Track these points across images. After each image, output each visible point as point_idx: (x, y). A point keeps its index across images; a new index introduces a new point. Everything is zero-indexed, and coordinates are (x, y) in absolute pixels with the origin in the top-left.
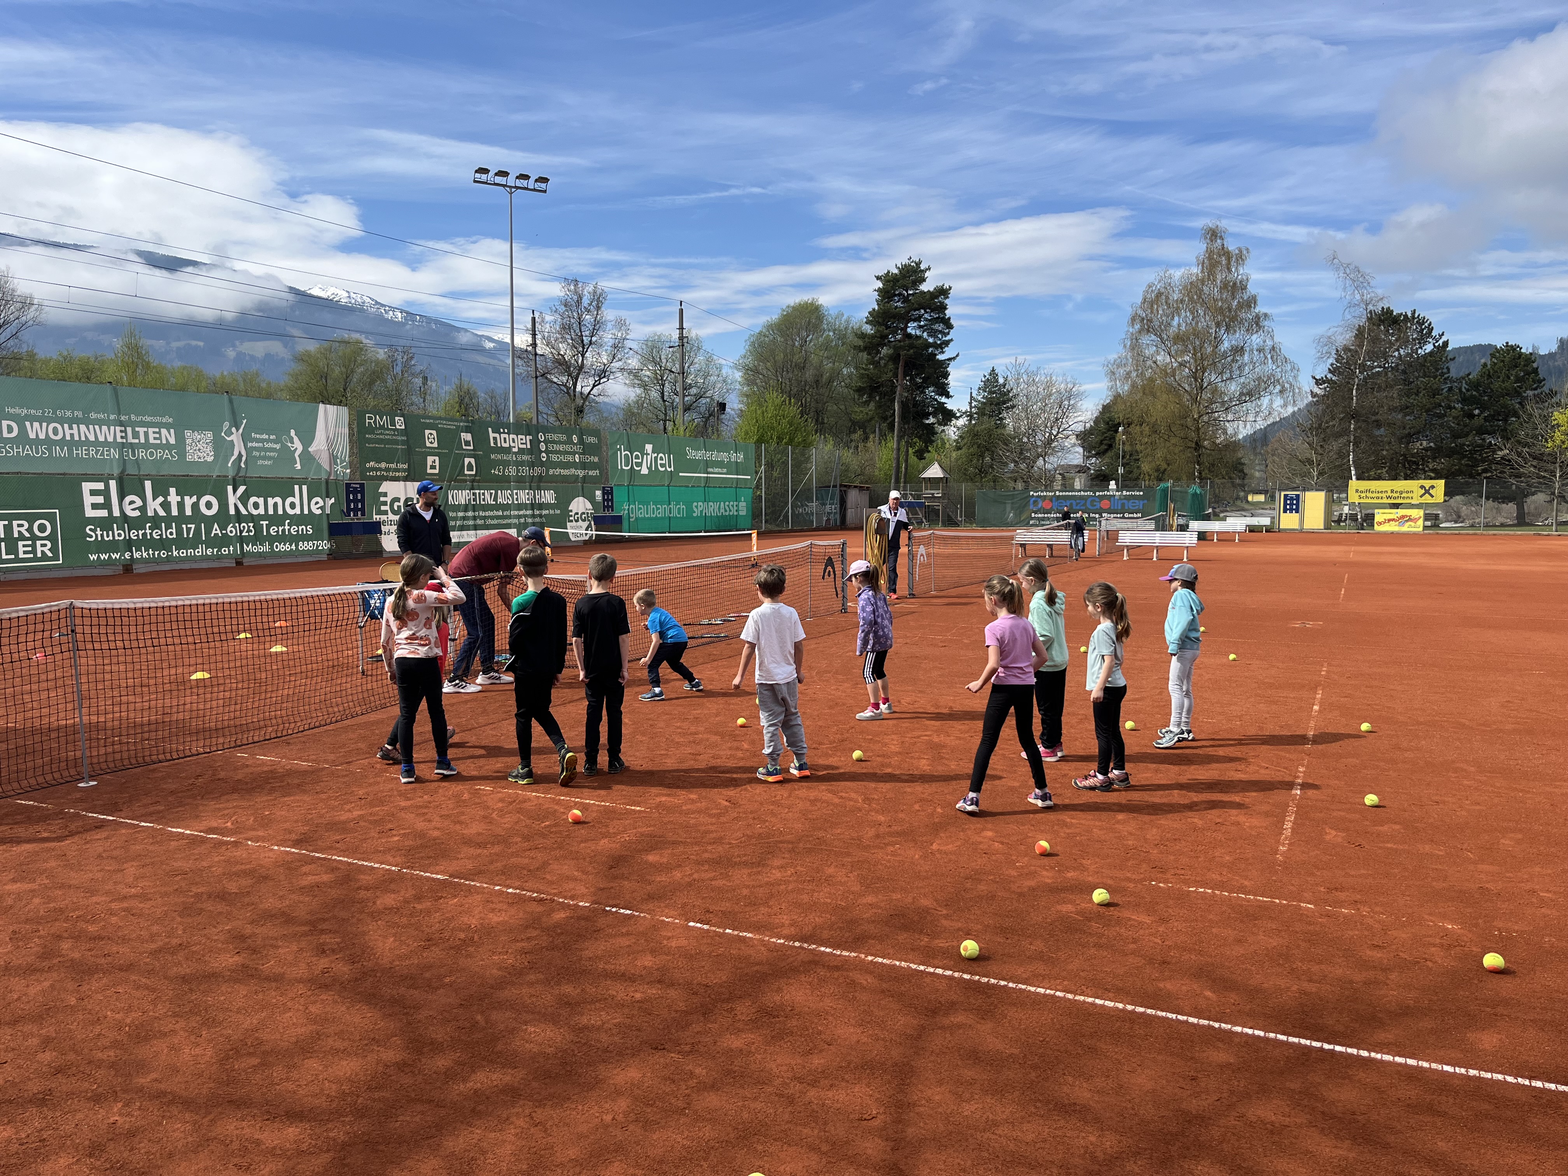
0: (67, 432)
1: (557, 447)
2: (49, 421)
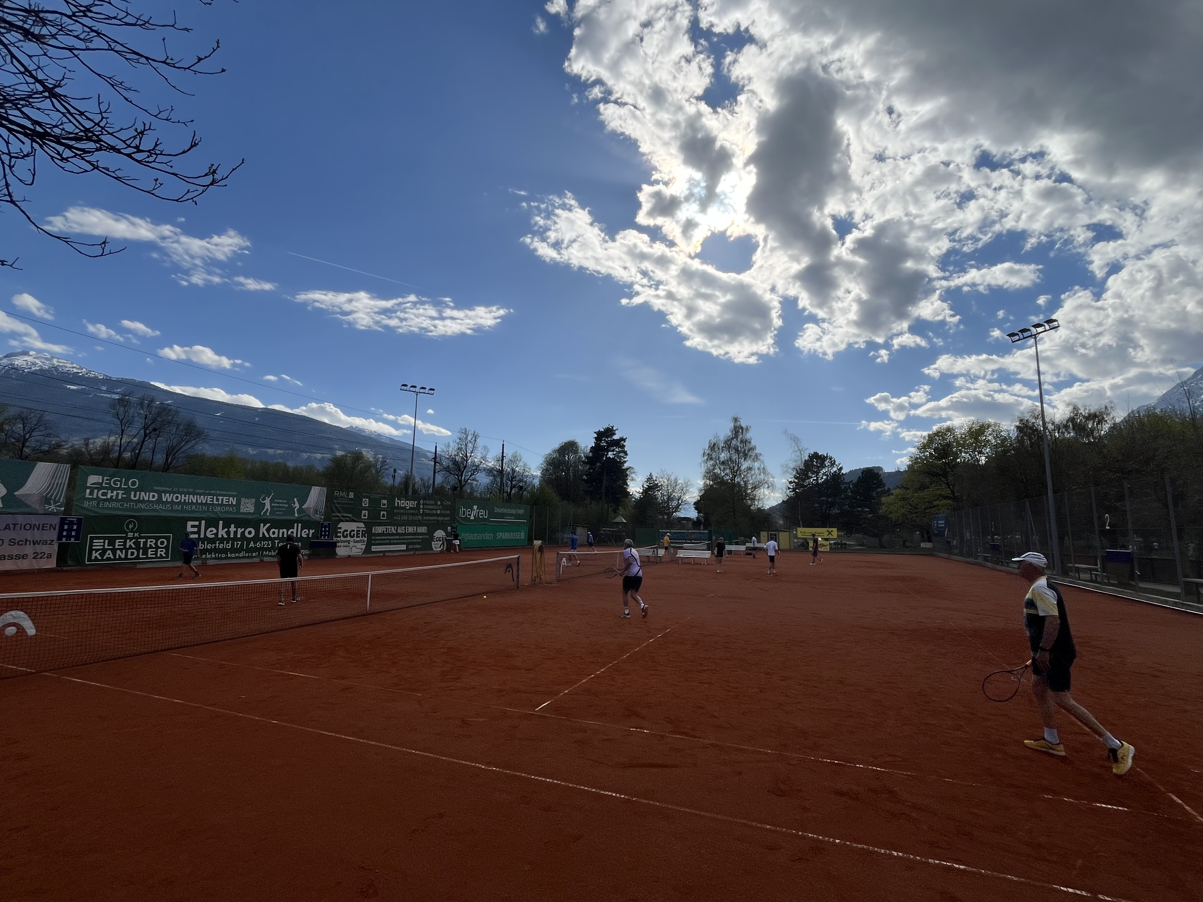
0: (183, 498)
1: (428, 507)
2: (174, 493)
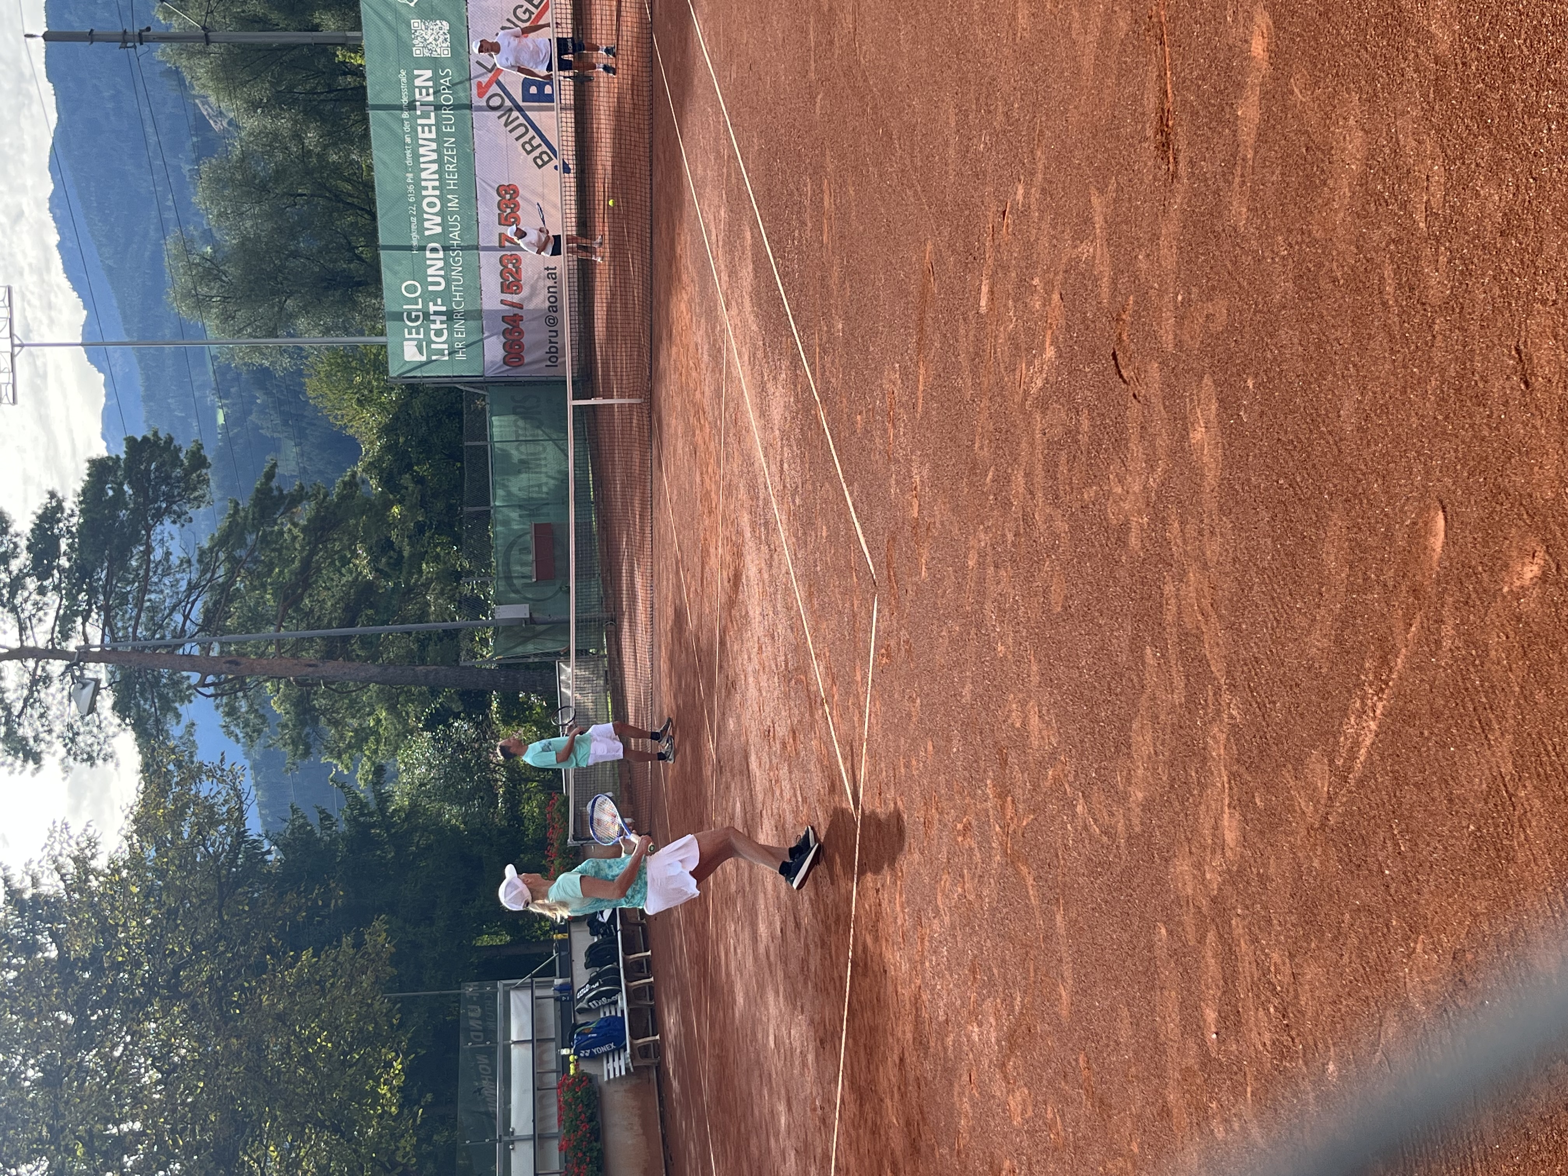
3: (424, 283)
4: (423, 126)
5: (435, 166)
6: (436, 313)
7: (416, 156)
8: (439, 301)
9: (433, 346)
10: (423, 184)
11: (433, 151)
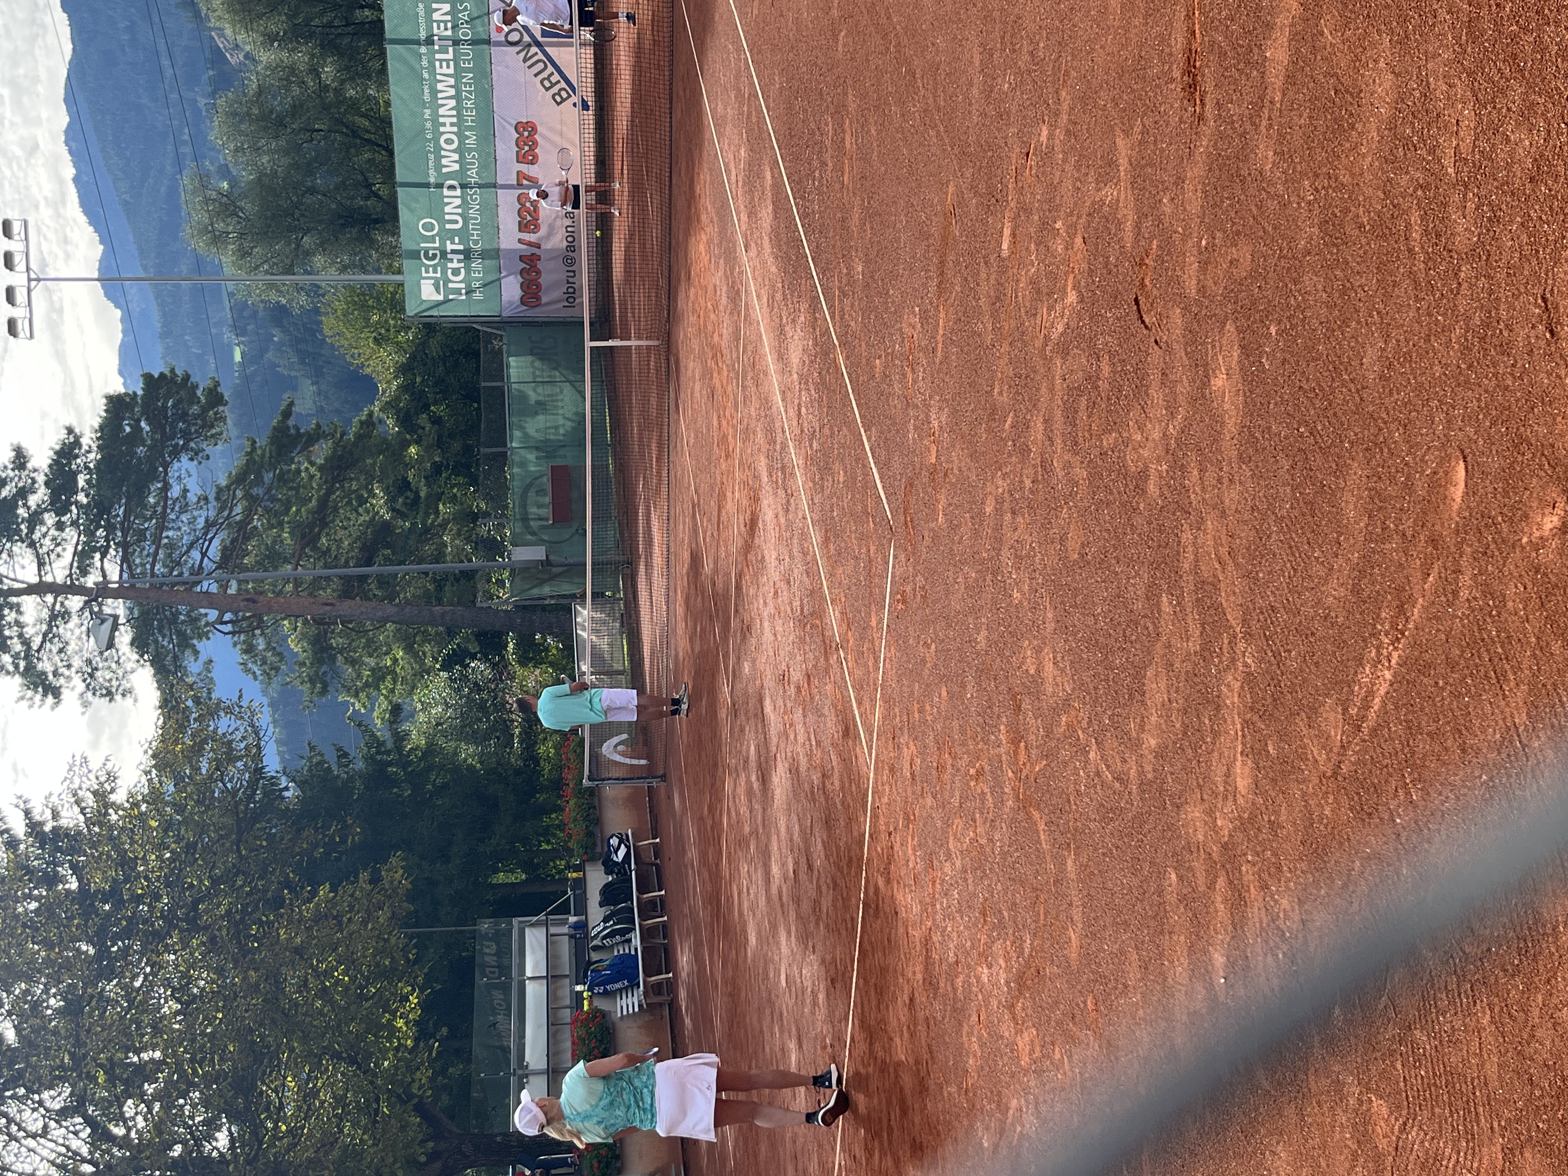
3: (442, 221)
4: (441, 61)
5: (453, 103)
6: (453, 252)
7: (434, 92)
8: (457, 240)
9: (451, 285)
10: (441, 120)
11: (451, 86)
